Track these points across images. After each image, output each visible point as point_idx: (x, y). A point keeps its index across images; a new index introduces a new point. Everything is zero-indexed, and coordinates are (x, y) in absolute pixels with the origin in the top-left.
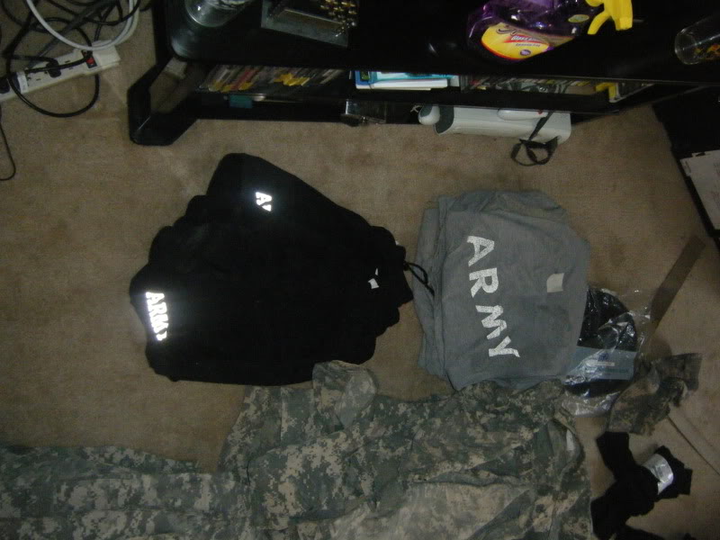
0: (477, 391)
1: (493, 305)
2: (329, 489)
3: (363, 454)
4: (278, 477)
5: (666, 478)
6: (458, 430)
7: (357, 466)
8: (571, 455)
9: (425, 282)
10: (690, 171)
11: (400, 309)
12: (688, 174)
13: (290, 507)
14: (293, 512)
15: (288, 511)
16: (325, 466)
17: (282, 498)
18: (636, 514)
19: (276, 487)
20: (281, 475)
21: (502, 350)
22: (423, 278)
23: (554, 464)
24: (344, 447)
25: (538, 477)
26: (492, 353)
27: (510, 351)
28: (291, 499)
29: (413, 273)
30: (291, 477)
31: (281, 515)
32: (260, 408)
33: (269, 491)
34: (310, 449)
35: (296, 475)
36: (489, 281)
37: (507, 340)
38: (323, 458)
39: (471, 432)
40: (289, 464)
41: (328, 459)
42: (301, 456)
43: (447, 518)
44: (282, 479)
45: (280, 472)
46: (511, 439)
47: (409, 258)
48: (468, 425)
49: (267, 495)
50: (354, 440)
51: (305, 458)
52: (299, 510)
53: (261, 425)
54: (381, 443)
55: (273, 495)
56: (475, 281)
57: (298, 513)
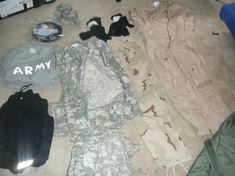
0: (58, 71)
1: (36, 67)
2: (80, 110)
3: (72, 102)
4: (75, 125)
5: (95, 23)
6: (66, 75)
7: (75, 104)
8: (79, 45)
9: (27, 86)
10: (5, 15)
11: (34, 93)
12: (6, 16)
13: (83, 121)
14: (85, 120)
15: (85, 121)
16: (74, 112)
17: (81, 123)
18: (104, 31)
19: (77, 125)
20: (74, 124)
21: (48, 64)
22: (26, 87)
23: (79, 49)
24: (69, 108)
25: (83, 53)
26: (49, 67)
27: (49, 62)
28: (81, 121)
29: (23, 90)
30: (75, 121)
31: (86, 123)
32: (60, 132)
33: (79, 127)
34: (68, 117)
35: (74, 120)
36: (29, 69)
37: (46, 63)
38: (71, 113)
39: (67, 71)
40: (71, 122)
41: (72, 112)
42: (70, 119)
43: (94, 78)
44: (75, 123)
45: (73, 124)
46: (68, 60)
47: (19, 91)
48: (65, 72)
49: (80, 128)
50: (68, 105)
51: (70, 118)
52: (84, 118)
53: (66, 132)
54: (70, 97)
55: (80, 126)
56: (28, 73)
57: (85, 118)
